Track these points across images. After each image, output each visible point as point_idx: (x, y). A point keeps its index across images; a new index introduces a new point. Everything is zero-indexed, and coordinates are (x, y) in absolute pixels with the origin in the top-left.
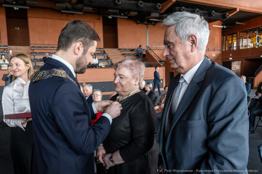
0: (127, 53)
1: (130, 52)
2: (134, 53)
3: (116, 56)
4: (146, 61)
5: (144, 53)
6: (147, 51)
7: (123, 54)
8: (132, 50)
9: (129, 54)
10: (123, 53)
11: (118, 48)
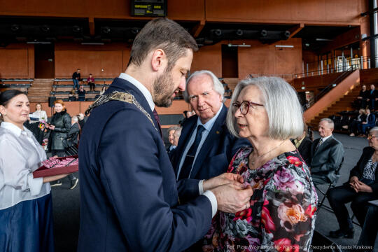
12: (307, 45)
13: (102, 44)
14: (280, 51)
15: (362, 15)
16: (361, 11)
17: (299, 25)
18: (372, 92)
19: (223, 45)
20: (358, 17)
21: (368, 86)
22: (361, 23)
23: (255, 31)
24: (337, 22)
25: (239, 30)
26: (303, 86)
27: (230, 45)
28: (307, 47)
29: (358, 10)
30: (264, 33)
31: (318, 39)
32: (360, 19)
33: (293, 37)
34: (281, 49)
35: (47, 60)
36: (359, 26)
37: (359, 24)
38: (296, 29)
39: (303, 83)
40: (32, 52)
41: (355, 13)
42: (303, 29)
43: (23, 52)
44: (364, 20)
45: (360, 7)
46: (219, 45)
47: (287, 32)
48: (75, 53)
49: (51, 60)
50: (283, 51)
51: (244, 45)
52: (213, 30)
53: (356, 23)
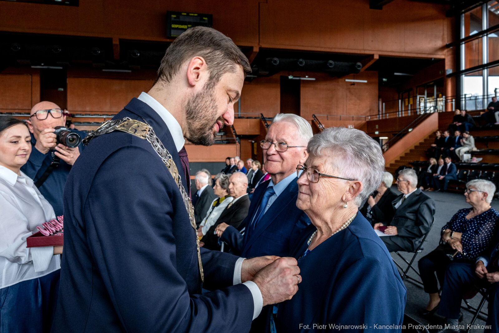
12: (384, 80)
13: (130, 71)
14: (352, 86)
15: (447, 46)
16: (447, 42)
17: (372, 56)
18: (446, 139)
19: (281, 77)
20: (443, 48)
21: (442, 132)
22: (446, 56)
23: (321, 62)
24: (417, 53)
25: (301, 60)
26: (377, 130)
27: (290, 77)
28: (385, 82)
29: (443, 40)
30: (331, 64)
31: (396, 74)
32: (446, 51)
33: (367, 70)
34: (353, 84)
35: (57, 89)
36: (443, 60)
37: (443, 57)
38: (370, 61)
39: (377, 127)
40: (37, 79)
41: (439, 44)
42: (377, 61)
43: (24, 79)
44: (450, 53)
45: (446, 36)
46: (277, 76)
47: (359, 64)
48: (94, 81)
49: (62, 89)
50: (355, 86)
51: (307, 78)
52: (268, 59)
53: (440, 55)
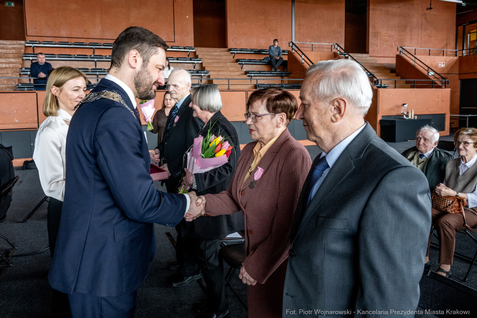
0: (247, 57)
1: (253, 57)
2: (262, 57)
3: (221, 65)
4: (288, 75)
5: (285, 58)
6: (290, 54)
7: (237, 61)
8: (259, 52)
9: (250, 61)
10: (237, 57)
11: (226, 47)
